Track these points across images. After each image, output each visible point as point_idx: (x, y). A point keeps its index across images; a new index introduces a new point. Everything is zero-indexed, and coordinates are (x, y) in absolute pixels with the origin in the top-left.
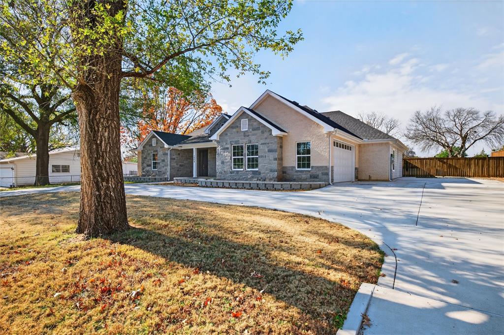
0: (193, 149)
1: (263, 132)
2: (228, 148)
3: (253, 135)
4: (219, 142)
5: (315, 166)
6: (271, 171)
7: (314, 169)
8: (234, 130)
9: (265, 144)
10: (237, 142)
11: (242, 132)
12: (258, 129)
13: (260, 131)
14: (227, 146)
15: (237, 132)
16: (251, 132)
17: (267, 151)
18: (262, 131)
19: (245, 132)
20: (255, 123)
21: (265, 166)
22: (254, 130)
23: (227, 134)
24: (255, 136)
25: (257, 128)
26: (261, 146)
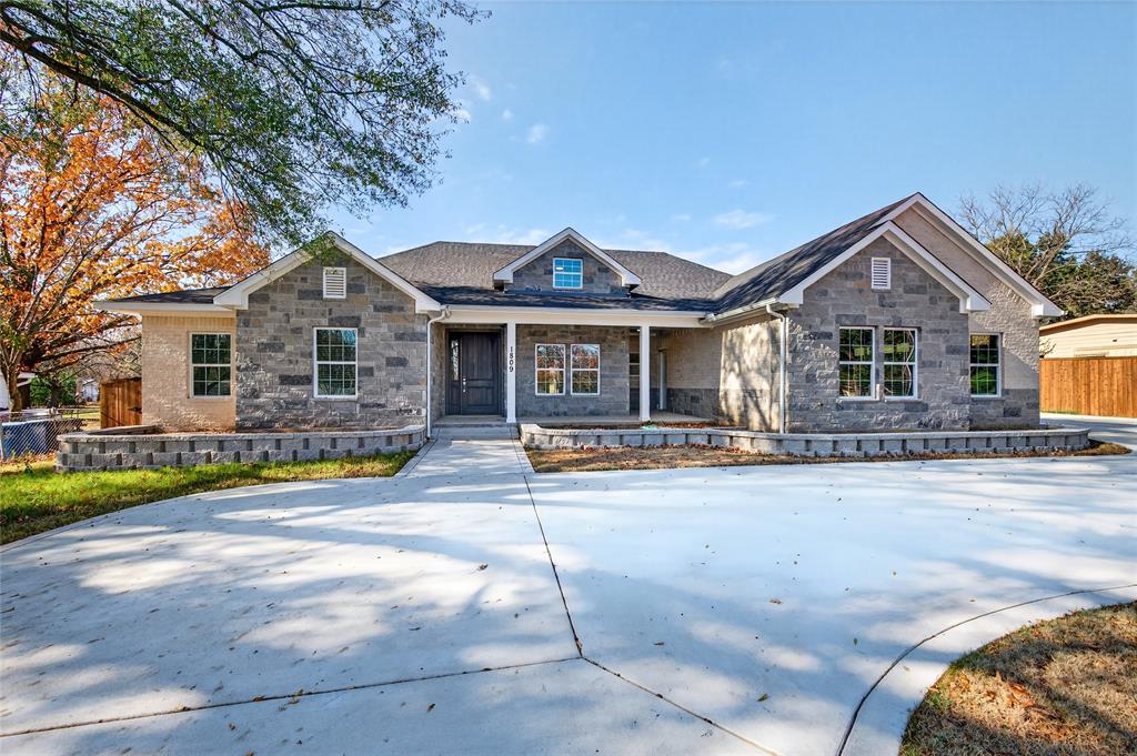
0: (505, 325)
1: (933, 301)
2: (829, 336)
3: (909, 304)
4: (799, 315)
5: (1015, 390)
6: (956, 402)
7: (1011, 396)
8: (850, 284)
9: (940, 331)
10: (858, 319)
11: (873, 291)
12: (919, 290)
13: (927, 297)
14: (823, 329)
15: (861, 291)
16: (900, 296)
17: (944, 349)
18: (931, 298)
19: (882, 295)
20: (912, 275)
21: (938, 388)
22: (908, 290)
23: (825, 293)
24: (914, 309)
25: (919, 287)
26: (930, 336)
